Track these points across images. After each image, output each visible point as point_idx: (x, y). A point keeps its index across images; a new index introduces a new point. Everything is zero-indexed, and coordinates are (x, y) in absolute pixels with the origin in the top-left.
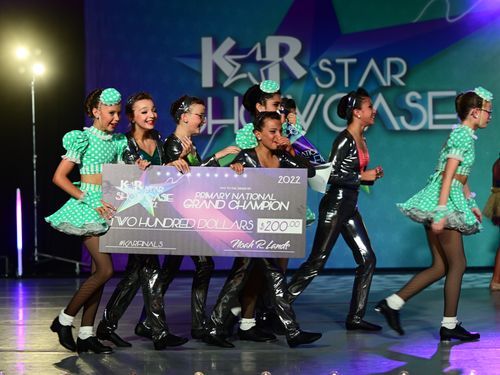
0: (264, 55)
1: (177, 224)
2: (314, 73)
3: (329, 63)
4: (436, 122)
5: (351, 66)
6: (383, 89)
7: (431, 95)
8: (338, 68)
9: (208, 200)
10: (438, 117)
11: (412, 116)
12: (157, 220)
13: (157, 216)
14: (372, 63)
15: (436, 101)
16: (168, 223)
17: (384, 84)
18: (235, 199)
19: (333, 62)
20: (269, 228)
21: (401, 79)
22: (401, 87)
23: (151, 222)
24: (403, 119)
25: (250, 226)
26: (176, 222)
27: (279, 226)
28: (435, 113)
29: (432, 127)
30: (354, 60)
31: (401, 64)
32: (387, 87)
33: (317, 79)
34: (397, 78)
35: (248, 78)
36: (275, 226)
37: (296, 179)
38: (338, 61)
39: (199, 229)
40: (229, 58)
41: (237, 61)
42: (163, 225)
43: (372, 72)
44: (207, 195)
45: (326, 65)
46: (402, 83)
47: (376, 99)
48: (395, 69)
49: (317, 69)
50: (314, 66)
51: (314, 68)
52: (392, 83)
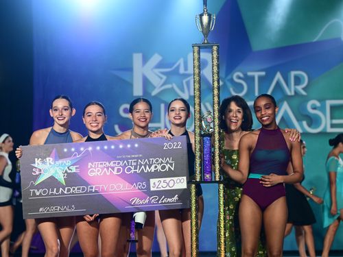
0: (186, 69)
2: (229, 84)
3: (241, 75)
4: (333, 126)
5: (260, 78)
6: (288, 98)
7: (329, 103)
8: (249, 80)
10: (335, 121)
11: (312, 121)
14: (279, 76)
15: (333, 108)
17: (289, 93)
19: (245, 75)
21: (304, 89)
22: (302, 96)
24: (304, 123)
28: (332, 118)
29: (329, 130)
30: (263, 73)
31: (304, 77)
32: (291, 96)
33: (231, 90)
34: (300, 88)
35: (172, 88)
38: (250, 74)
40: (157, 71)
41: (164, 73)
43: (278, 84)
45: (239, 78)
46: (304, 93)
47: (281, 106)
48: (298, 80)
49: (232, 81)
50: (229, 77)
51: (228, 80)
52: (295, 92)
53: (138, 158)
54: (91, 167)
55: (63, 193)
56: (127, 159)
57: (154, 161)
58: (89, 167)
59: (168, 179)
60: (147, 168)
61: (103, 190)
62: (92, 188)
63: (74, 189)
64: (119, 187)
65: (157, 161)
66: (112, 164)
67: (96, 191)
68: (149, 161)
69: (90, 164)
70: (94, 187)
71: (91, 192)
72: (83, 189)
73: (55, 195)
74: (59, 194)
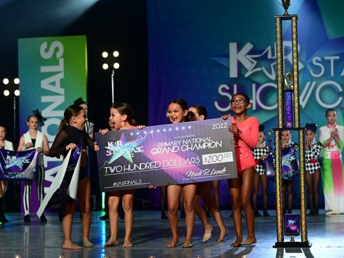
1: (149, 166)
9: (167, 147)
12: (135, 165)
13: (134, 163)
16: (143, 166)
18: (185, 144)
20: (211, 160)
23: (132, 167)
25: (197, 161)
26: (148, 165)
27: (217, 158)
36: (215, 159)
37: (224, 125)
39: (164, 167)
42: (140, 168)
44: (166, 143)
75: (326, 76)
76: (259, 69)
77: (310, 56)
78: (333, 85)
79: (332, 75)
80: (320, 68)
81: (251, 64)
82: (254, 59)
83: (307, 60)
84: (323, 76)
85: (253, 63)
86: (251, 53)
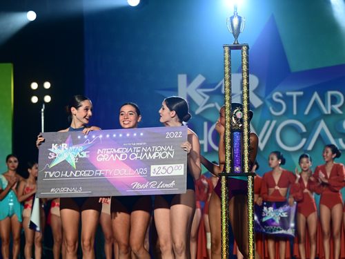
2: (268, 104)
3: (280, 95)
5: (298, 98)
6: (325, 117)
8: (288, 100)
14: (316, 96)
17: (326, 112)
19: (284, 95)
21: (340, 108)
22: (339, 114)
30: (301, 93)
31: (339, 96)
32: (328, 115)
33: (271, 109)
34: (336, 107)
35: (215, 107)
38: (288, 93)
40: (200, 91)
43: (315, 103)
45: (278, 97)
46: (340, 112)
47: (318, 124)
48: (334, 100)
49: (271, 100)
50: (269, 97)
51: (268, 100)
52: (332, 111)
53: (142, 146)
54: (100, 153)
55: (73, 176)
56: (132, 147)
57: (156, 149)
58: (98, 153)
59: (167, 166)
60: (150, 155)
61: (108, 175)
62: (99, 172)
63: (83, 173)
64: (122, 172)
65: (159, 149)
66: (118, 151)
67: (102, 176)
68: (152, 149)
69: (99, 150)
70: (101, 171)
71: (98, 176)
72: (91, 173)
73: (66, 177)
74: (70, 177)
75: (288, 113)
76: (211, 105)
77: (270, 90)
78: (296, 125)
79: (295, 113)
80: (280, 105)
81: (202, 99)
82: (206, 93)
83: (266, 95)
84: (285, 114)
85: (204, 98)
86: (203, 86)
